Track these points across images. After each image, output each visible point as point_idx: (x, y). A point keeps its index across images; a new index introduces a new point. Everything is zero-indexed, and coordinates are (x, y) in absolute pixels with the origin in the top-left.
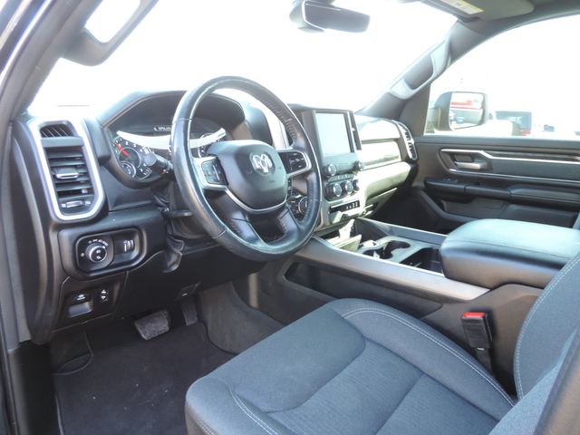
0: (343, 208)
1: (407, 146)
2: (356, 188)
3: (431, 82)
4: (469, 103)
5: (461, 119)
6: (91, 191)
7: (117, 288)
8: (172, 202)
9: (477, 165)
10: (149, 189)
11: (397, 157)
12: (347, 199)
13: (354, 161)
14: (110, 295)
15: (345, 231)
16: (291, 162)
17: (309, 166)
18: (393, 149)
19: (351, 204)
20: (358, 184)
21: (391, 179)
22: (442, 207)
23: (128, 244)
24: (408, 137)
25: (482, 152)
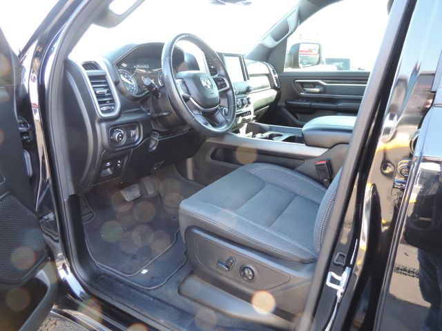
0: (242, 115)
1: (274, 79)
2: (249, 103)
3: (288, 37)
4: (310, 51)
5: (305, 61)
6: (113, 101)
7: (126, 159)
8: (151, 109)
9: (317, 90)
10: (139, 102)
11: (268, 86)
12: (244, 110)
13: (247, 86)
14: (122, 164)
15: (243, 130)
16: (219, 83)
17: (228, 86)
18: (265, 81)
19: (246, 112)
20: (250, 100)
21: (266, 100)
22: (297, 118)
23: (133, 132)
24: (274, 73)
25: (320, 81)
